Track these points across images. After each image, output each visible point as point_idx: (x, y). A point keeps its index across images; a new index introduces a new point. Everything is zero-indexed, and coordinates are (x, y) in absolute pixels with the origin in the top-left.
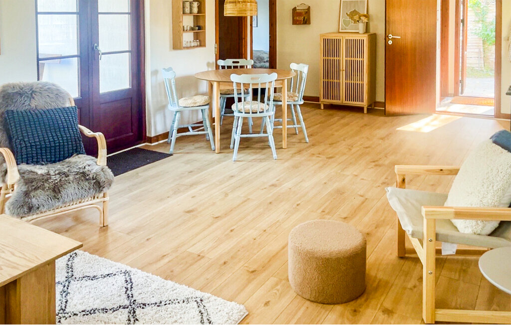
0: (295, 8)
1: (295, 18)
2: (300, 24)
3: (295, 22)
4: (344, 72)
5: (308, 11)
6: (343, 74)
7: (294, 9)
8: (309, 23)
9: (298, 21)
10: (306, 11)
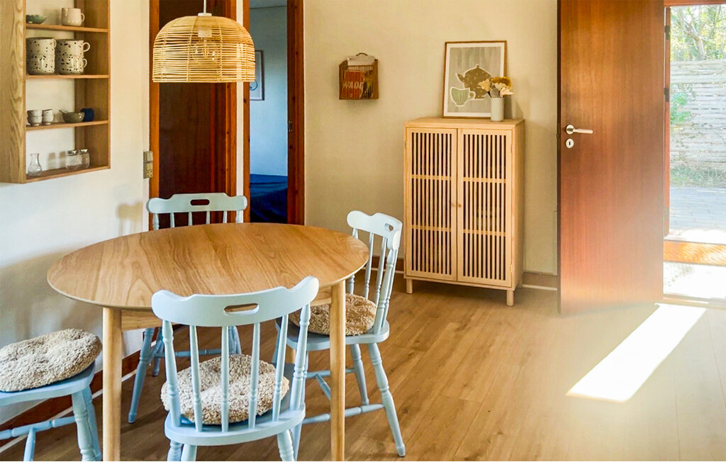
0: (346, 61)
1: (345, 85)
2: (355, 97)
3: (345, 94)
4: (461, 210)
5: (372, 71)
6: (457, 215)
7: (344, 66)
8: (376, 97)
9: (352, 91)
10: (371, 69)
